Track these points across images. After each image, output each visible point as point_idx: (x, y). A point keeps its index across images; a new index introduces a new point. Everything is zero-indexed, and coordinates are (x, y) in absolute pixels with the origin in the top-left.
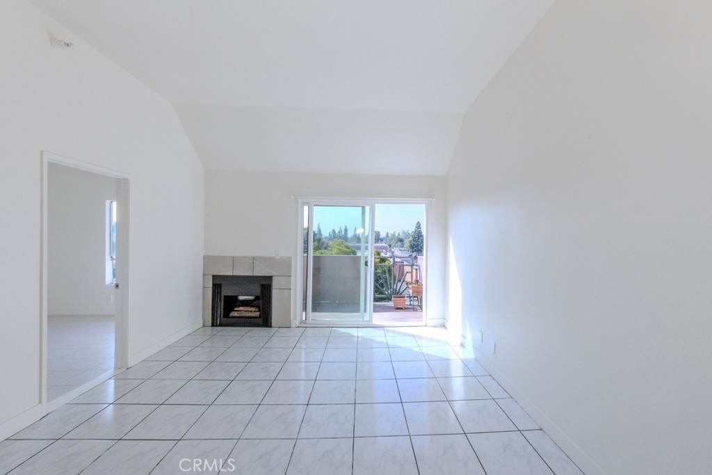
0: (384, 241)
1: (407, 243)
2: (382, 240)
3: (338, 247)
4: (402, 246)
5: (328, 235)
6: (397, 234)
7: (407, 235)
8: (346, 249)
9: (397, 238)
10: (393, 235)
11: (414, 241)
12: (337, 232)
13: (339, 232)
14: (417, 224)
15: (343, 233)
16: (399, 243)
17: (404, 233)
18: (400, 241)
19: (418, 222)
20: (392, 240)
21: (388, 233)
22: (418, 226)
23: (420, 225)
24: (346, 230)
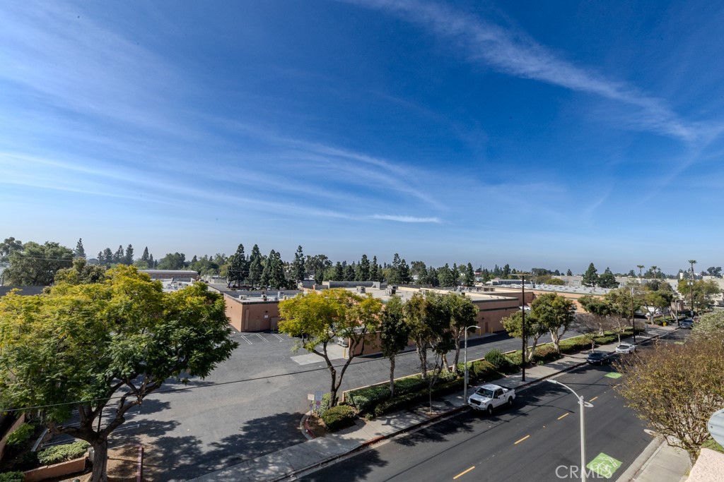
0: (191, 267)
1: (224, 269)
2: (187, 265)
3: (127, 278)
4: (217, 273)
5: (96, 257)
6: (209, 258)
7: (222, 260)
8: (143, 282)
9: (209, 263)
10: (204, 260)
11: (233, 266)
12: (114, 252)
13: (118, 253)
14: (239, 247)
15: (125, 255)
16: (212, 269)
17: (219, 257)
18: (214, 266)
19: (241, 245)
20: (202, 265)
21: (195, 257)
22: (241, 248)
23: (243, 248)
24: (130, 250)
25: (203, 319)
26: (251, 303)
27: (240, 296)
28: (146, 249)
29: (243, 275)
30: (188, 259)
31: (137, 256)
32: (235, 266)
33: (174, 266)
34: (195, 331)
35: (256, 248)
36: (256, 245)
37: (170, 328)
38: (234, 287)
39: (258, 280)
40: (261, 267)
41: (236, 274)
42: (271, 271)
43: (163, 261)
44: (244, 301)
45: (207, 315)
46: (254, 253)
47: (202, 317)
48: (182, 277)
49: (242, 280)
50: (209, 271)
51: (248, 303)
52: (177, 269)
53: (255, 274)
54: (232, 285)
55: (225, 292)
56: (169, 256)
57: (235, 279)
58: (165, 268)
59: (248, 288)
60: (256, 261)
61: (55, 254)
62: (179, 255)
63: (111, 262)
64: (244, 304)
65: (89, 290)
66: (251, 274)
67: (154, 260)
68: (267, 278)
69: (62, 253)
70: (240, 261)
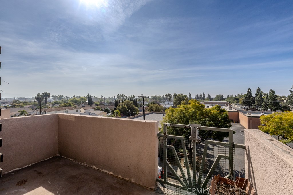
0: (226, 100)
1: (241, 101)
2: (224, 99)
4: (238, 102)
5: (194, 97)
6: (234, 96)
7: (241, 96)
9: (234, 98)
10: (232, 97)
13: (200, 96)
14: (248, 90)
15: (202, 96)
16: (236, 101)
17: (239, 95)
18: (237, 100)
19: (249, 89)
20: (231, 99)
21: (228, 96)
22: (249, 90)
23: (250, 90)
24: (204, 95)
25: (219, 120)
26: (253, 117)
27: (247, 113)
28: (209, 94)
29: (251, 103)
30: (225, 97)
31: (206, 97)
32: (246, 98)
33: (219, 99)
34: (215, 123)
35: (259, 89)
36: (259, 88)
37: (206, 121)
38: (247, 109)
39: (261, 106)
40: (262, 99)
41: (248, 103)
42: (269, 101)
43: (215, 98)
44: (249, 116)
45: (220, 118)
46: (258, 92)
47: (219, 119)
48: (222, 104)
49: (252, 106)
50: (234, 102)
51: (251, 117)
52: (220, 101)
53: (258, 103)
54: (246, 108)
55: (239, 111)
56: (217, 96)
57: (247, 105)
58: (216, 101)
59: (255, 110)
60: (259, 96)
61: (183, 97)
62: (221, 95)
63: (198, 99)
64: (248, 117)
65: (184, 107)
66: (256, 103)
67: (212, 98)
68: (266, 104)
69: (184, 96)
70: (249, 96)
